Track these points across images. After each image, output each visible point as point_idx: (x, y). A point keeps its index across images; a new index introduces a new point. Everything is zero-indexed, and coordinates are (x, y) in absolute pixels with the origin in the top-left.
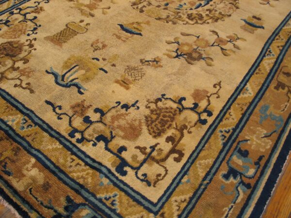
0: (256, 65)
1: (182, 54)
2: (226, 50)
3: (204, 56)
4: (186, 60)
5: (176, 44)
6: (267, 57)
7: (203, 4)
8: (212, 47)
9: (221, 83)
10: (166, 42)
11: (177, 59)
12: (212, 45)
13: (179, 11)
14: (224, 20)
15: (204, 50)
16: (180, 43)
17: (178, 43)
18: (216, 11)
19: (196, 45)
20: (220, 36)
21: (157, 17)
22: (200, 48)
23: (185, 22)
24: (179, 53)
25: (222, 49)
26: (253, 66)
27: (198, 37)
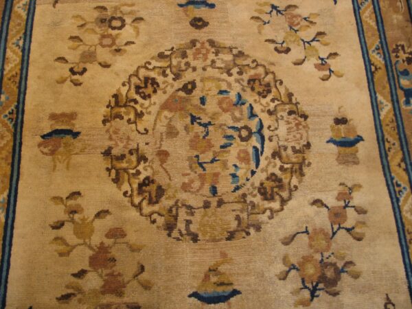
0: (400, 226)
1: (314, 284)
2: (353, 228)
3: (340, 265)
4: (327, 292)
5: (293, 272)
6: (402, 199)
7: (259, 146)
8: (336, 236)
9: (390, 297)
10: (280, 279)
11: (315, 299)
12: (334, 234)
13: (240, 192)
14: (309, 164)
15: (333, 254)
16: (297, 266)
17: (293, 267)
18: (285, 148)
19: (317, 251)
20: (329, 206)
21: (226, 235)
22: (326, 254)
23: (268, 213)
24: (310, 286)
25: (348, 230)
26: (398, 231)
27: (307, 232)
